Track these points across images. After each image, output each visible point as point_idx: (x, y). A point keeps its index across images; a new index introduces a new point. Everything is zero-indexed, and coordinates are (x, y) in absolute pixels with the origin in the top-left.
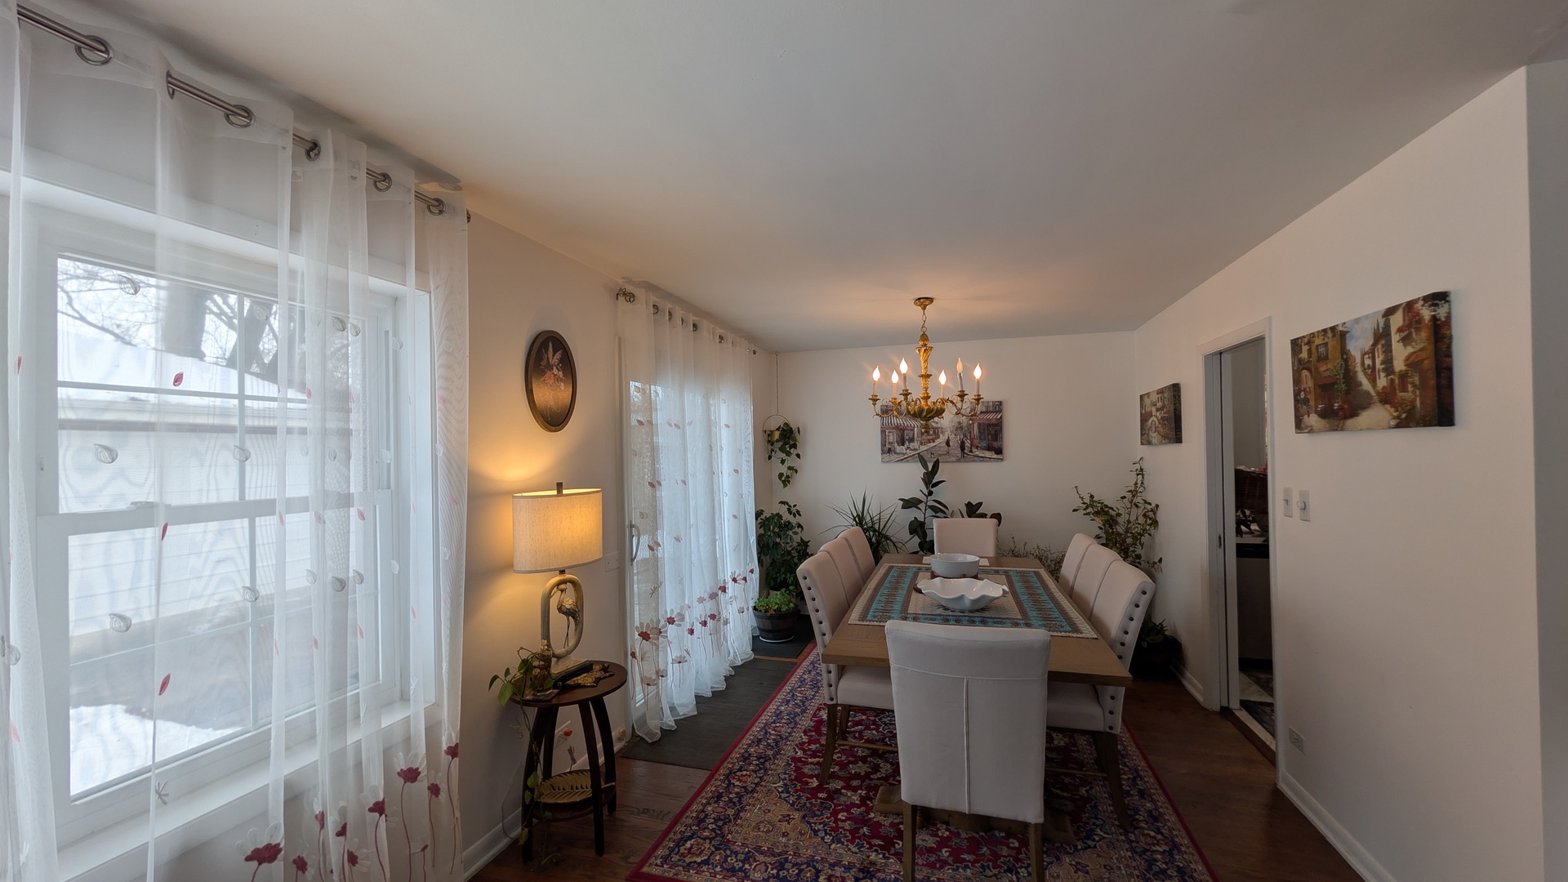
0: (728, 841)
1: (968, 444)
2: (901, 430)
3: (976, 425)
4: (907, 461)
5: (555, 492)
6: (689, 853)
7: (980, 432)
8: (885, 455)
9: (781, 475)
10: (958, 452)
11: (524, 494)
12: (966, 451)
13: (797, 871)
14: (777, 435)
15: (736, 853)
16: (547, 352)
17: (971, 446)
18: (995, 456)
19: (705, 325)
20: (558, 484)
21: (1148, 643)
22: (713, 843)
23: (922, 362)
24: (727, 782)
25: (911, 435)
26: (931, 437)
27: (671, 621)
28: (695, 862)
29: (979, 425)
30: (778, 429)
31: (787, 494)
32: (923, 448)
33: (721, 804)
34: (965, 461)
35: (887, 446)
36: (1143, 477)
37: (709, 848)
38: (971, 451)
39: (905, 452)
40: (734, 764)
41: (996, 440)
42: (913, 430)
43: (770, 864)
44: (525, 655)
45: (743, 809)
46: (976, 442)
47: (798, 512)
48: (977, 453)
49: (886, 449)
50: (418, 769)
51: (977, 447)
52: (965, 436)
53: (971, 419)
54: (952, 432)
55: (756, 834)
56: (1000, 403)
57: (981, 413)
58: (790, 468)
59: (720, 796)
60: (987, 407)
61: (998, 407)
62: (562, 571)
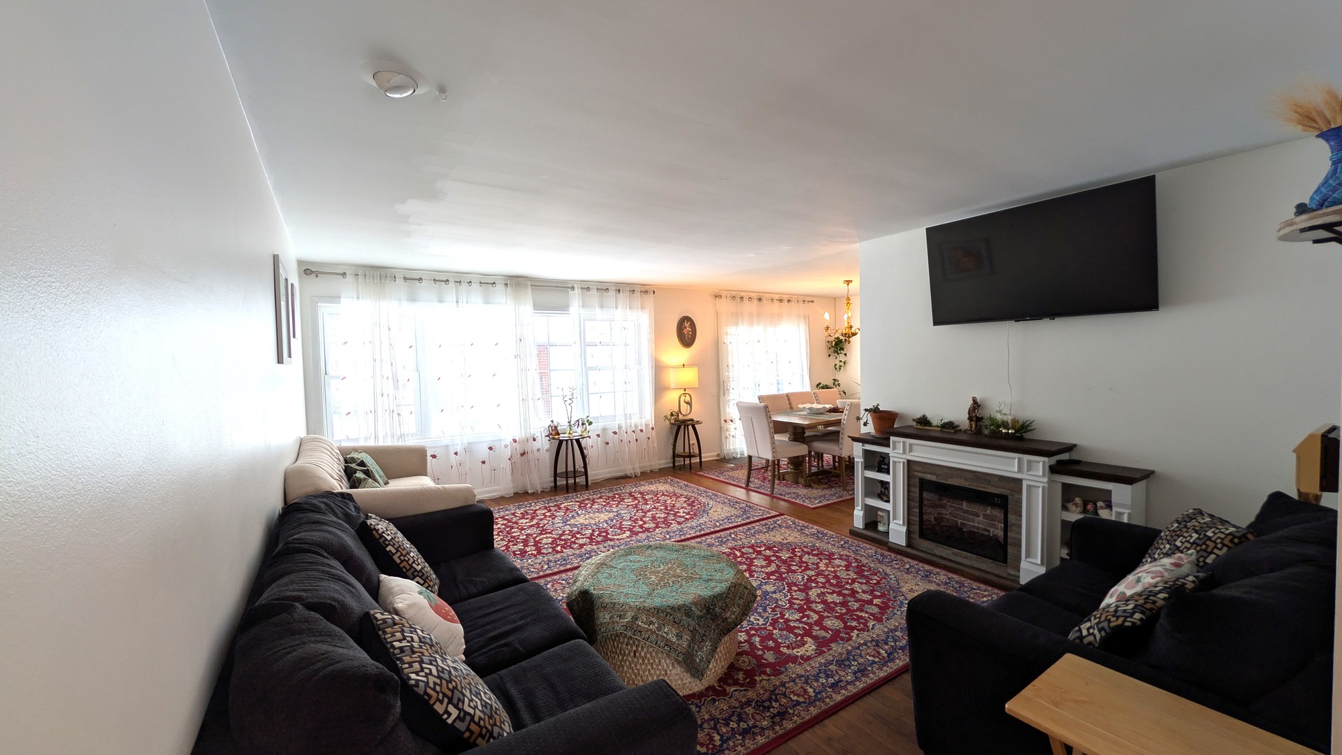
5: (683, 367)
9: (836, 365)
11: (675, 367)
14: (833, 343)
19: (765, 297)
20: (683, 364)
30: (834, 340)
31: (838, 375)
44: (671, 412)
58: (841, 361)
62: (685, 390)
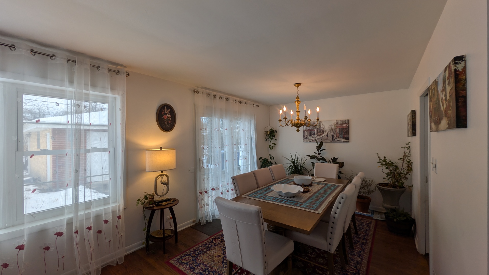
0: (197, 259)
1: (335, 136)
2: (310, 131)
3: (338, 129)
4: (312, 142)
5: (160, 150)
6: (185, 259)
7: (340, 131)
8: (305, 140)
9: (270, 146)
10: (331, 139)
11: (152, 150)
12: (334, 139)
13: (208, 273)
14: (269, 133)
15: (196, 263)
16: (164, 109)
17: (336, 137)
18: (346, 141)
19: (231, 98)
20: (161, 147)
21: (397, 220)
22: (193, 258)
23: (297, 106)
24: (212, 241)
25: (314, 133)
26: (321, 133)
27: (213, 189)
28: (184, 262)
29: (339, 129)
30: (269, 131)
31: (272, 152)
32: (318, 137)
33: (205, 247)
34: (334, 142)
35: (306, 136)
36: (410, 150)
37: (191, 260)
38: (336, 139)
39: (312, 138)
40: (218, 236)
41: (346, 135)
42: (315, 131)
43: (203, 269)
44: (146, 194)
45: (209, 250)
46: (338, 135)
47: (273, 158)
48: (338, 139)
49: (305, 137)
50: (108, 220)
51: (338, 137)
52: (334, 133)
53: (336, 127)
54: (329, 131)
55: (206, 258)
56: (348, 120)
57: (340, 124)
58: (273, 144)
59: (205, 245)
60: (343, 122)
61: (347, 122)
62: (162, 172)
